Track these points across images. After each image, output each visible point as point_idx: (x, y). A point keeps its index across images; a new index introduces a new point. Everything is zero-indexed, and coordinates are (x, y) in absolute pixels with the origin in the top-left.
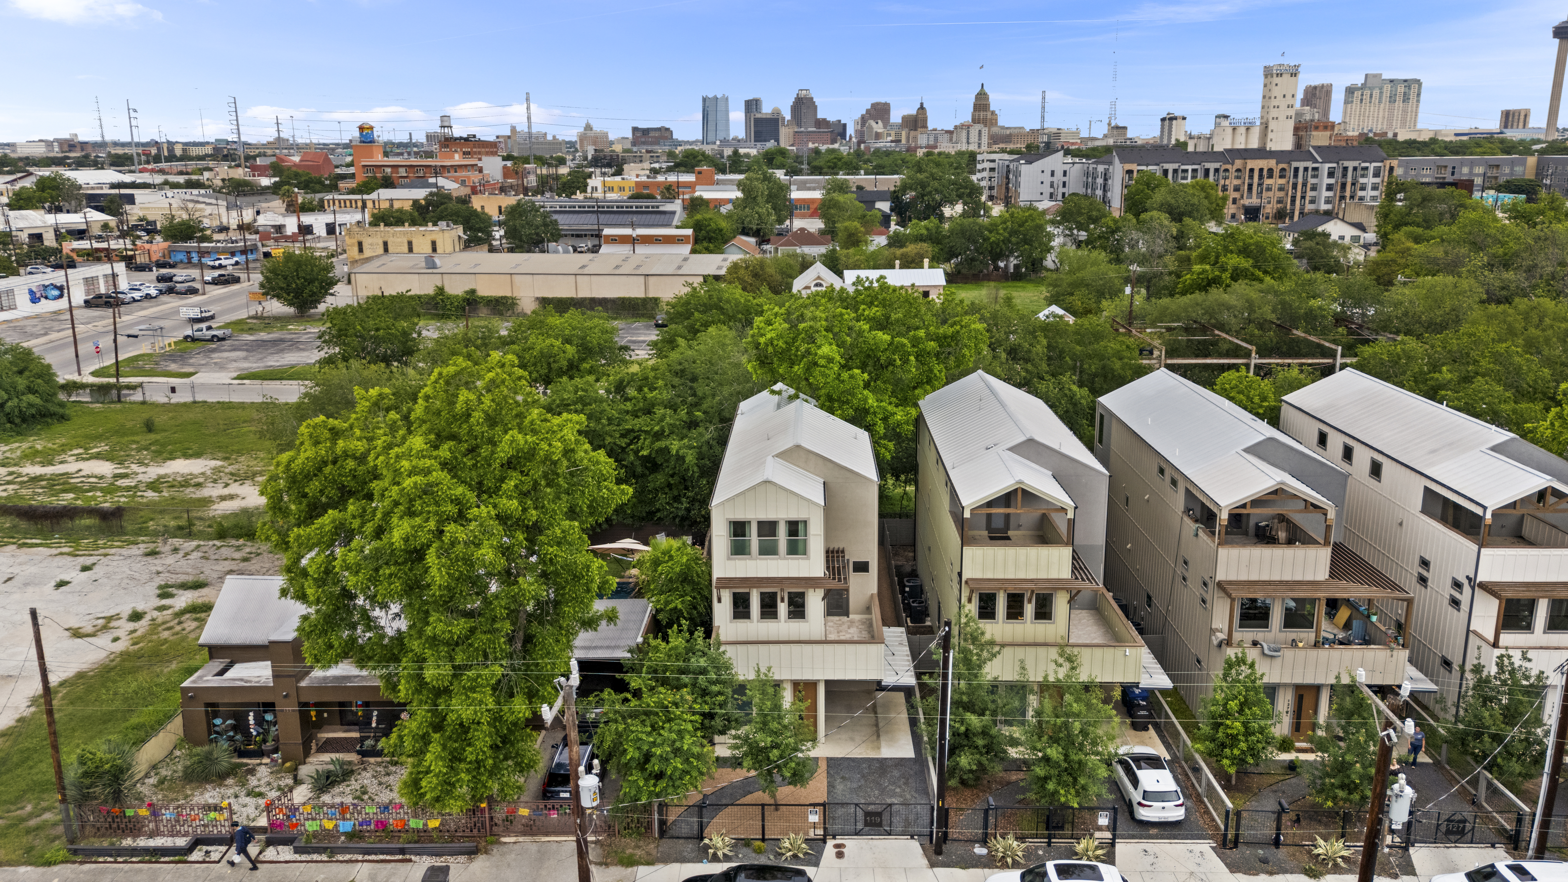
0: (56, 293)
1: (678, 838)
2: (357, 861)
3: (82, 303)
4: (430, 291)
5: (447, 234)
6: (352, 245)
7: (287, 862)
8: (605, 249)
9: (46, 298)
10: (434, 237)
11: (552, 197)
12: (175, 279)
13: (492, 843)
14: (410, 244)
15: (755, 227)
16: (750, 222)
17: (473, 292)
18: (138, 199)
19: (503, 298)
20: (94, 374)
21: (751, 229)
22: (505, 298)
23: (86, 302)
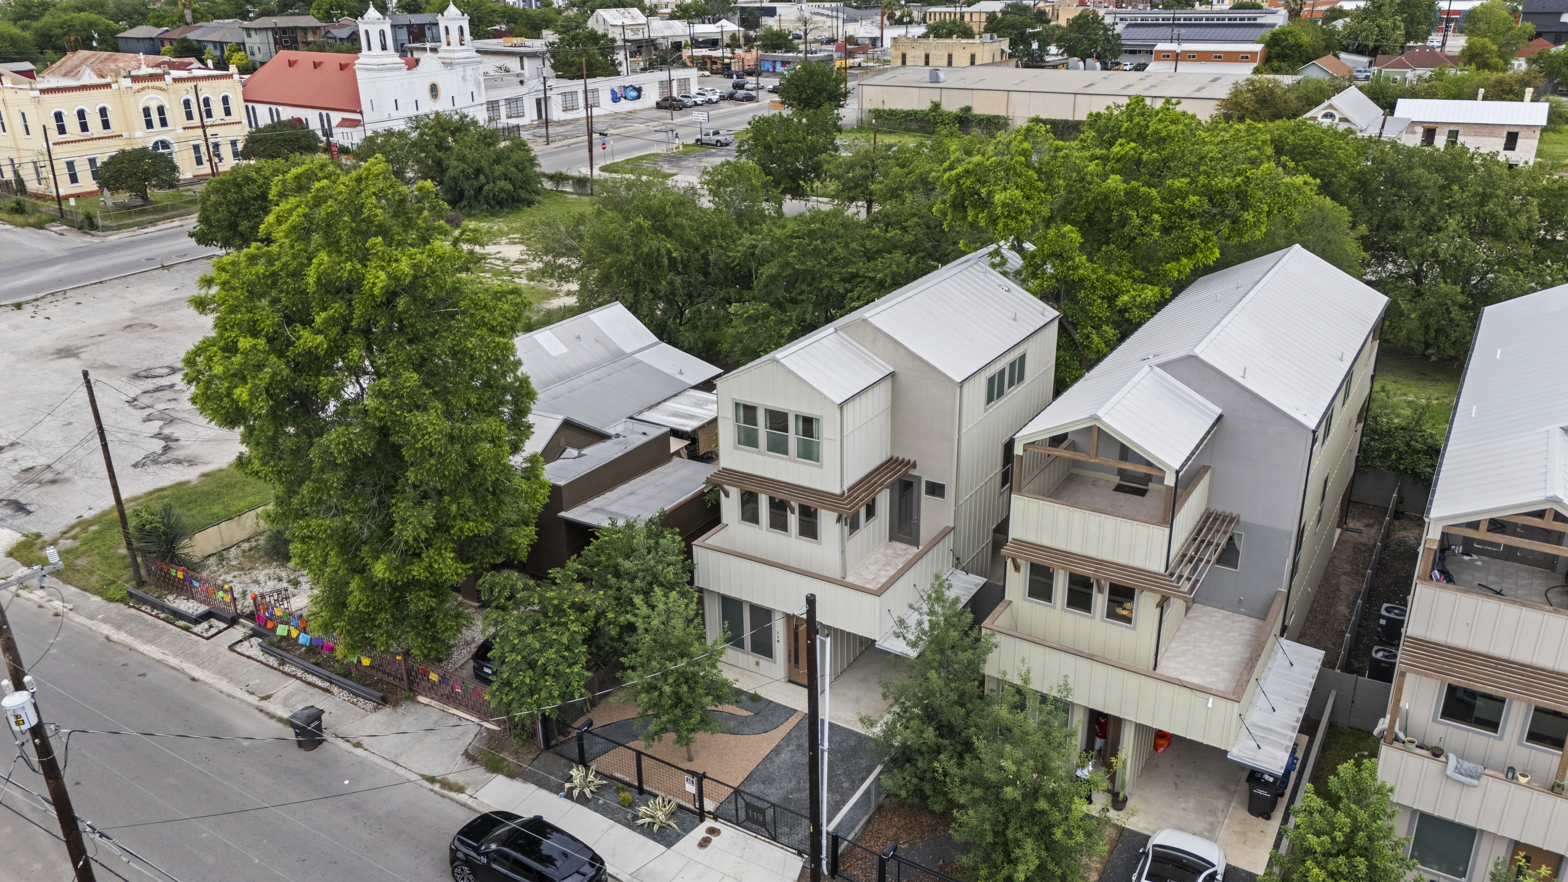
0: (634, 94)
1: (562, 756)
2: (295, 676)
3: (654, 105)
4: (926, 106)
5: (987, 48)
6: (896, 58)
7: (249, 657)
8: (1153, 67)
9: (625, 98)
10: (973, 50)
11: (1145, 8)
12: (747, 86)
13: (407, 698)
14: (950, 56)
15: (1371, 44)
16: (1367, 38)
17: (968, 109)
18: (779, 11)
19: (996, 117)
20: (603, 169)
21: (1366, 46)
22: (998, 117)
23: (658, 103)
